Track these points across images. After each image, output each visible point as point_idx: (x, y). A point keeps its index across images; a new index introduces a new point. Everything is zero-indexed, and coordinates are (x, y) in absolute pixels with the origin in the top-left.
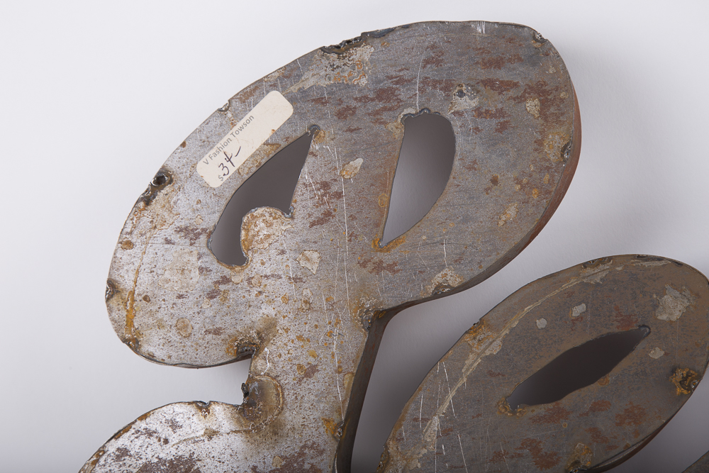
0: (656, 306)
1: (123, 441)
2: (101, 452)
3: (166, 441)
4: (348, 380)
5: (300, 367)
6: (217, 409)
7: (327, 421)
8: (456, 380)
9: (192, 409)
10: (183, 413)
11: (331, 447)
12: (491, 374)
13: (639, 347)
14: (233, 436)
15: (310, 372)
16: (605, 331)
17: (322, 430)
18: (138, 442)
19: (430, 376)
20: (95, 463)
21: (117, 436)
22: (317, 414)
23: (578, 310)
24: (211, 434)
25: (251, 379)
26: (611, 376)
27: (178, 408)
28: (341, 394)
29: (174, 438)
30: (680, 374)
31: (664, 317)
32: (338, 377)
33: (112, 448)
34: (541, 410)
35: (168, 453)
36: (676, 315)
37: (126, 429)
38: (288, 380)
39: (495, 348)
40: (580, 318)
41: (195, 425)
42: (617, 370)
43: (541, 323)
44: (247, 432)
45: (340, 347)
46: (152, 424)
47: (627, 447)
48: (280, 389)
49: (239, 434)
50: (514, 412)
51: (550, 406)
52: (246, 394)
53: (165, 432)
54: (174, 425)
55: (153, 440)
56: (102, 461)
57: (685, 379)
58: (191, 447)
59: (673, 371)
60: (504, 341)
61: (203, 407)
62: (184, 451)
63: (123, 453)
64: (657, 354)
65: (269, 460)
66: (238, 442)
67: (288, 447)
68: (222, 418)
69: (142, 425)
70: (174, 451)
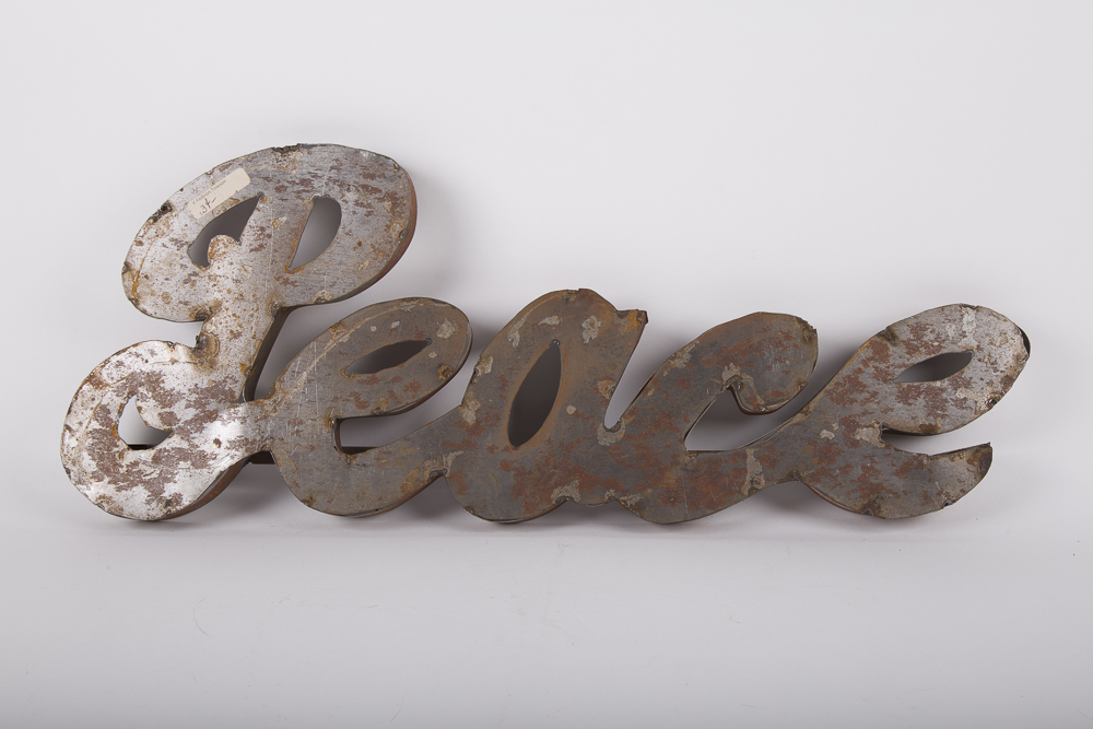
0: (438, 329)
1: (121, 357)
2: (107, 361)
3: (147, 361)
4: (258, 344)
5: (232, 332)
6: (179, 348)
7: (242, 365)
8: (320, 353)
9: (165, 345)
10: (159, 347)
11: (241, 379)
12: (340, 353)
13: (424, 350)
14: (186, 365)
15: (235, 335)
16: (407, 338)
17: (239, 369)
18: (130, 359)
19: (306, 349)
20: (102, 367)
21: (118, 353)
22: (237, 360)
23: (395, 324)
24: (174, 362)
25: (202, 334)
26: (406, 364)
27: (156, 343)
28: (253, 351)
29: (151, 360)
30: (443, 368)
31: (441, 336)
32: (253, 341)
33: (114, 360)
34: (365, 377)
35: (147, 368)
36: (448, 335)
37: (124, 351)
38: (224, 338)
39: (346, 339)
40: (395, 329)
41: (165, 354)
42: (409, 361)
43: (374, 329)
44: (195, 364)
45: (257, 324)
46: (139, 350)
47: (407, 404)
48: (218, 342)
49: (190, 364)
50: (349, 376)
51: (370, 375)
52: (198, 342)
53: (147, 356)
54: (153, 353)
55: (139, 359)
56: (107, 366)
57: (445, 371)
58: (161, 367)
59: (440, 366)
60: (351, 335)
61: (172, 345)
62: (157, 368)
63: (120, 364)
64: (433, 355)
65: (206, 381)
66: (189, 368)
67: (217, 376)
68: (181, 354)
69: (133, 350)
70: (150, 368)
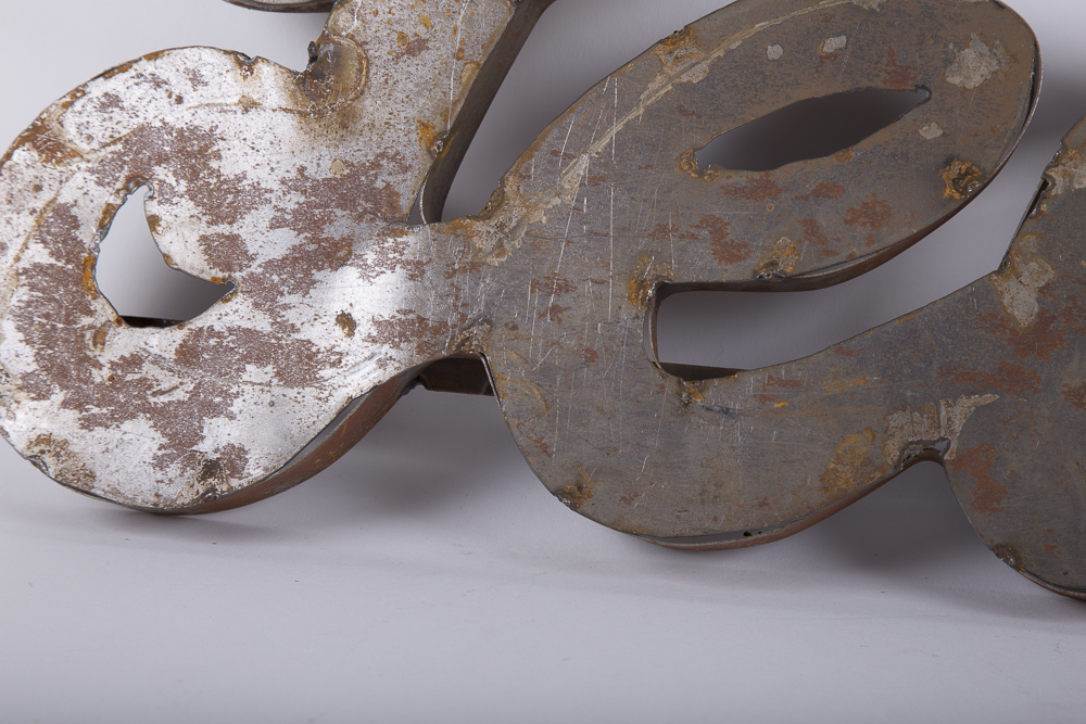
0: (948, 62)
1: (115, 85)
2: (79, 92)
3: (180, 100)
4: (469, 73)
5: (402, 37)
6: (264, 70)
7: (424, 126)
8: (629, 108)
9: (229, 62)
10: (214, 65)
11: (420, 164)
12: (682, 111)
13: (908, 117)
14: (280, 115)
15: (415, 47)
16: (864, 83)
17: (414, 136)
18: (138, 92)
19: (592, 95)
20: (67, 106)
21: (108, 74)
22: (412, 113)
23: (833, 44)
24: (248, 105)
25: (325, 38)
26: (855, 152)
27: (207, 55)
28: (453, 90)
29: (192, 98)
30: (957, 168)
31: (956, 80)
32: (455, 65)
33: (98, 90)
34: (742, 178)
35: (179, 117)
36: (976, 80)
37: (123, 68)
38: (380, 52)
39: (697, 75)
40: (833, 56)
41: (227, 85)
42: (866, 144)
43: (775, 52)
44: (303, 114)
45: (469, 21)
46: (163, 68)
47: (852, 257)
48: (365, 62)
49: (290, 115)
50: (701, 173)
51: (757, 175)
52: (313, 59)
53: (181, 85)
54: (196, 79)
55: (161, 93)
56: (78, 106)
57: (961, 176)
58: (215, 117)
59: (948, 162)
60: (712, 66)
61: (245, 63)
62: (204, 120)
63: (112, 101)
64: (931, 132)
65: (326, 163)
66: (287, 126)
67: (359, 150)
68: (270, 86)
69: (148, 67)
70: (188, 117)
